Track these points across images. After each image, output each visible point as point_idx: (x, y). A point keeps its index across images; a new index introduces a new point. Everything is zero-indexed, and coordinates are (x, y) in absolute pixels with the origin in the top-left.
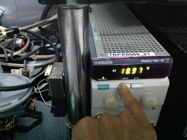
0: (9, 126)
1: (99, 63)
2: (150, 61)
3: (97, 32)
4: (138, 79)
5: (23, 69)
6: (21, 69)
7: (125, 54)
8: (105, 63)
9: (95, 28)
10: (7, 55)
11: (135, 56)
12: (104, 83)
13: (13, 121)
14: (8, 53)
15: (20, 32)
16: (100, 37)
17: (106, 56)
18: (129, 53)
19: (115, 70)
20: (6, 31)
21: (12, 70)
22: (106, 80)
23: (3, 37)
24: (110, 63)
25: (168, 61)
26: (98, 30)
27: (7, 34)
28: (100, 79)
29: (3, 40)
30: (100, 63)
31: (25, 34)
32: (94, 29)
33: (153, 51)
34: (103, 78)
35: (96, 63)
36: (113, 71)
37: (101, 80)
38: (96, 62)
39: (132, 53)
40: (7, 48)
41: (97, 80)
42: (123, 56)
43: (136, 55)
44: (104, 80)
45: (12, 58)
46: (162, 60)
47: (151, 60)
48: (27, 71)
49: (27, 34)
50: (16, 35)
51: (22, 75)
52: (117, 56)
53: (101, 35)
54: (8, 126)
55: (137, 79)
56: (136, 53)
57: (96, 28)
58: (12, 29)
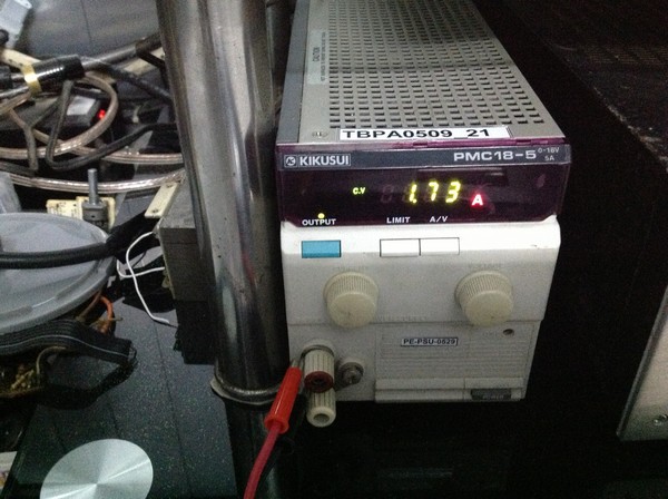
0: (23, 385)
1: (302, 161)
2: (486, 156)
3: (323, 59)
4: (447, 222)
5: (87, 198)
6: (81, 200)
7: (401, 131)
8: (325, 161)
9: (320, 46)
10: (37, 152)
11: (434, 139)
12: (323, 234)
13: (35, 370)
14: (39, 144)
15: (87, 74)
16: (327, 76)
17: (332, 140)
18: (415, 131)
19: (363, 190)
20: (37, 69)
21: (51, 203)
22: (331, 225)
23: (27, 90)
24: (341, 161)
25: (552, 158)
26: (327, 53)
27: (41, 80)
28: (308, 222)
29: (29, 104)
30: (307, 161)
31: (107, 82)
32: (316, 49)
33: (504, 123)
34: (321, 216)
35: (291, 161)
36: (355, 191)
37: (315, 225)
38: (291, 158)
39: (427, 130)
40: (39, 127)
41: (299, 224)
42: (392, 138)
43: (441, 136)
44: (324, 225)
45: (51, 160)
46: (531, 154)
47: (490, 153)
48: (101, 207)
49: (112, 81)
50: (68, 84)
51: (85, 219)
52: (372, 138)
53: (333, 70)
54: (19, 386)
55: (441, 221)
56: (439, 130)
57: (323, 48)
58: (59, 63)
